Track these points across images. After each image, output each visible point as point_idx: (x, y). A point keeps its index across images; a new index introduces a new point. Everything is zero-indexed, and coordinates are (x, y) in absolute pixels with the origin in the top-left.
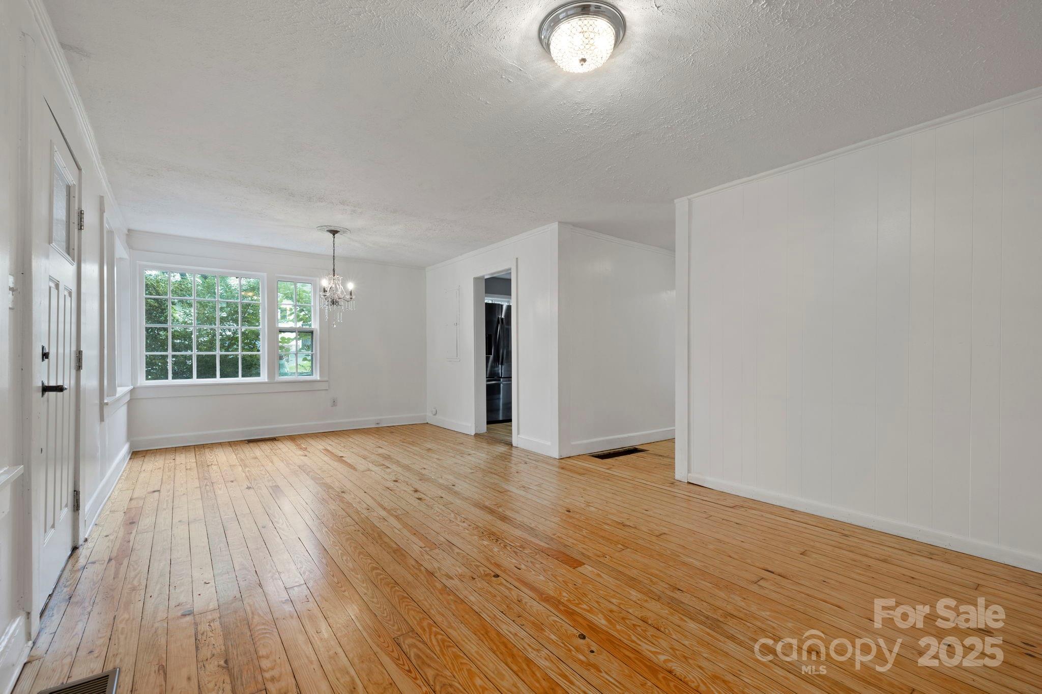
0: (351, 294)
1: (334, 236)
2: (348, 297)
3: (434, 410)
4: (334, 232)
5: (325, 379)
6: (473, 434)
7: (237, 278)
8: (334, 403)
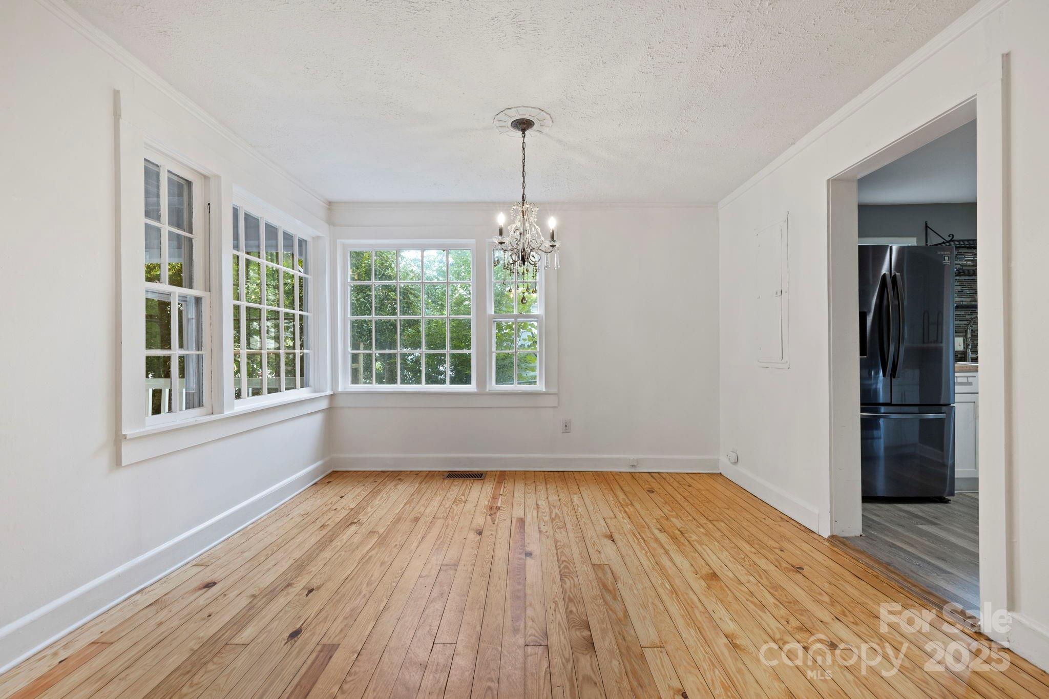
0: (553, 238)
1: (524, 133)
2: (547, 244)
3: (734, 455)
4: (524, 125)
5: (555, 390)
6: (826, 534)
7: (444, 251)
8: (567, 427)
